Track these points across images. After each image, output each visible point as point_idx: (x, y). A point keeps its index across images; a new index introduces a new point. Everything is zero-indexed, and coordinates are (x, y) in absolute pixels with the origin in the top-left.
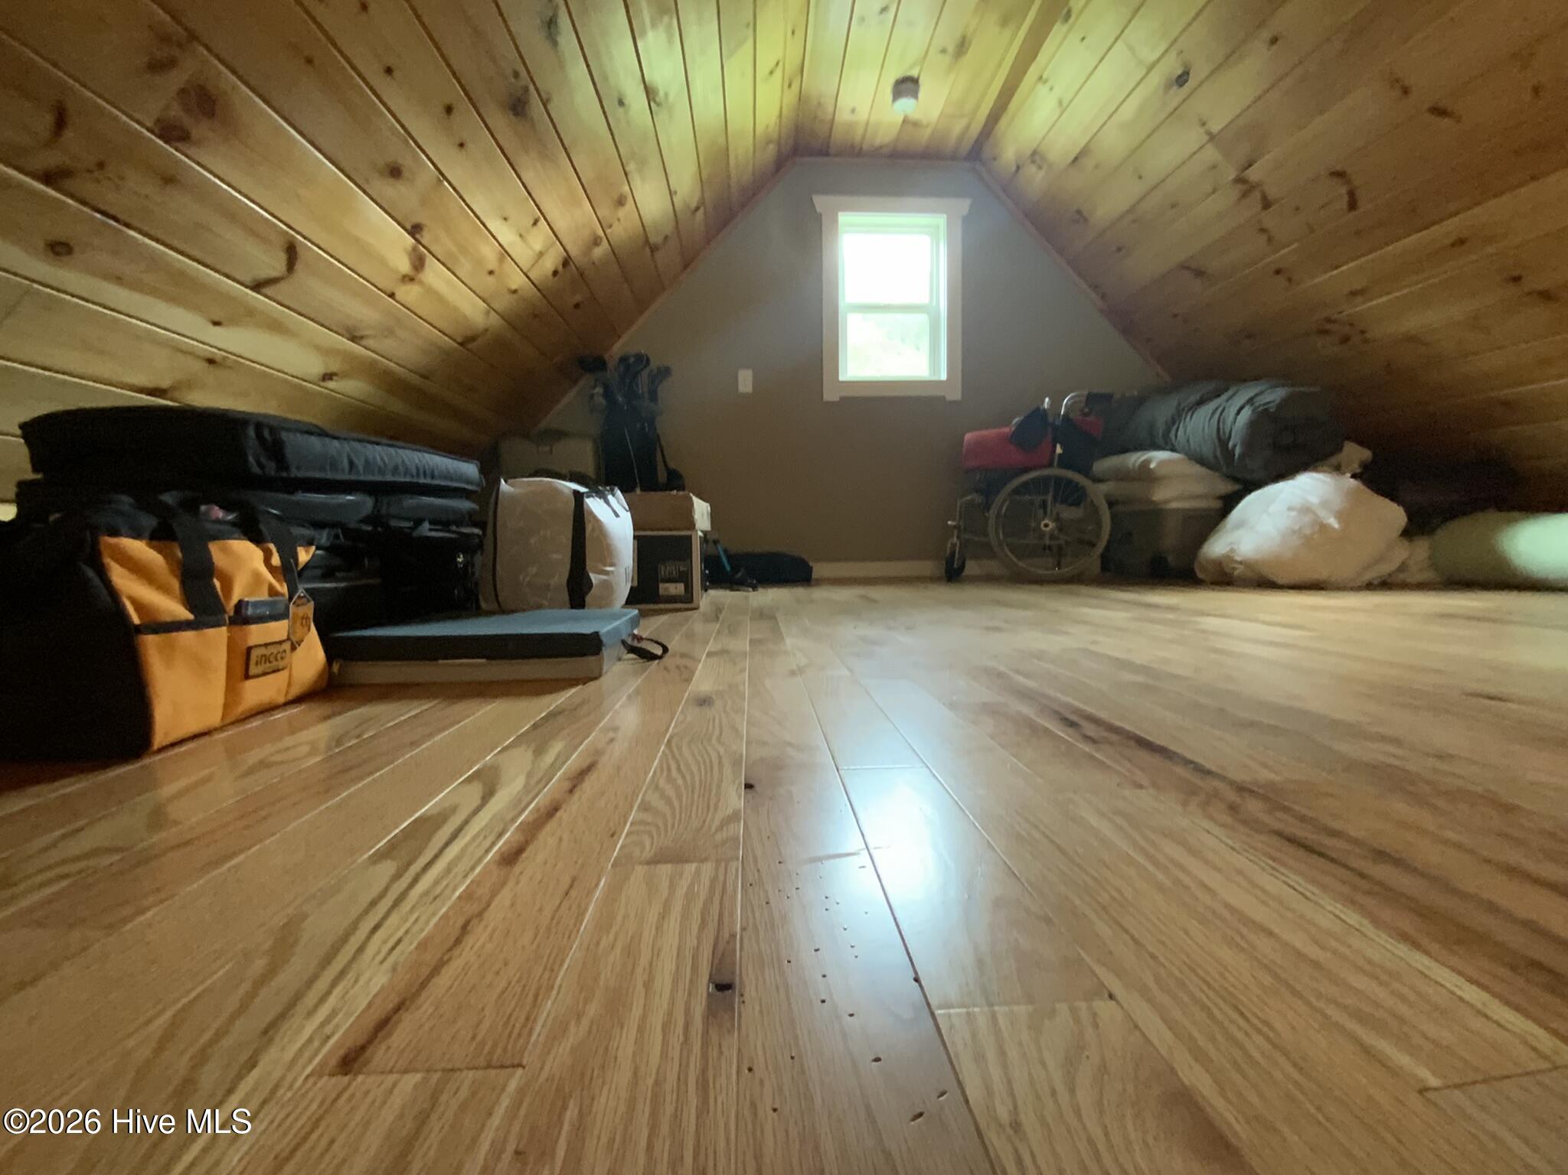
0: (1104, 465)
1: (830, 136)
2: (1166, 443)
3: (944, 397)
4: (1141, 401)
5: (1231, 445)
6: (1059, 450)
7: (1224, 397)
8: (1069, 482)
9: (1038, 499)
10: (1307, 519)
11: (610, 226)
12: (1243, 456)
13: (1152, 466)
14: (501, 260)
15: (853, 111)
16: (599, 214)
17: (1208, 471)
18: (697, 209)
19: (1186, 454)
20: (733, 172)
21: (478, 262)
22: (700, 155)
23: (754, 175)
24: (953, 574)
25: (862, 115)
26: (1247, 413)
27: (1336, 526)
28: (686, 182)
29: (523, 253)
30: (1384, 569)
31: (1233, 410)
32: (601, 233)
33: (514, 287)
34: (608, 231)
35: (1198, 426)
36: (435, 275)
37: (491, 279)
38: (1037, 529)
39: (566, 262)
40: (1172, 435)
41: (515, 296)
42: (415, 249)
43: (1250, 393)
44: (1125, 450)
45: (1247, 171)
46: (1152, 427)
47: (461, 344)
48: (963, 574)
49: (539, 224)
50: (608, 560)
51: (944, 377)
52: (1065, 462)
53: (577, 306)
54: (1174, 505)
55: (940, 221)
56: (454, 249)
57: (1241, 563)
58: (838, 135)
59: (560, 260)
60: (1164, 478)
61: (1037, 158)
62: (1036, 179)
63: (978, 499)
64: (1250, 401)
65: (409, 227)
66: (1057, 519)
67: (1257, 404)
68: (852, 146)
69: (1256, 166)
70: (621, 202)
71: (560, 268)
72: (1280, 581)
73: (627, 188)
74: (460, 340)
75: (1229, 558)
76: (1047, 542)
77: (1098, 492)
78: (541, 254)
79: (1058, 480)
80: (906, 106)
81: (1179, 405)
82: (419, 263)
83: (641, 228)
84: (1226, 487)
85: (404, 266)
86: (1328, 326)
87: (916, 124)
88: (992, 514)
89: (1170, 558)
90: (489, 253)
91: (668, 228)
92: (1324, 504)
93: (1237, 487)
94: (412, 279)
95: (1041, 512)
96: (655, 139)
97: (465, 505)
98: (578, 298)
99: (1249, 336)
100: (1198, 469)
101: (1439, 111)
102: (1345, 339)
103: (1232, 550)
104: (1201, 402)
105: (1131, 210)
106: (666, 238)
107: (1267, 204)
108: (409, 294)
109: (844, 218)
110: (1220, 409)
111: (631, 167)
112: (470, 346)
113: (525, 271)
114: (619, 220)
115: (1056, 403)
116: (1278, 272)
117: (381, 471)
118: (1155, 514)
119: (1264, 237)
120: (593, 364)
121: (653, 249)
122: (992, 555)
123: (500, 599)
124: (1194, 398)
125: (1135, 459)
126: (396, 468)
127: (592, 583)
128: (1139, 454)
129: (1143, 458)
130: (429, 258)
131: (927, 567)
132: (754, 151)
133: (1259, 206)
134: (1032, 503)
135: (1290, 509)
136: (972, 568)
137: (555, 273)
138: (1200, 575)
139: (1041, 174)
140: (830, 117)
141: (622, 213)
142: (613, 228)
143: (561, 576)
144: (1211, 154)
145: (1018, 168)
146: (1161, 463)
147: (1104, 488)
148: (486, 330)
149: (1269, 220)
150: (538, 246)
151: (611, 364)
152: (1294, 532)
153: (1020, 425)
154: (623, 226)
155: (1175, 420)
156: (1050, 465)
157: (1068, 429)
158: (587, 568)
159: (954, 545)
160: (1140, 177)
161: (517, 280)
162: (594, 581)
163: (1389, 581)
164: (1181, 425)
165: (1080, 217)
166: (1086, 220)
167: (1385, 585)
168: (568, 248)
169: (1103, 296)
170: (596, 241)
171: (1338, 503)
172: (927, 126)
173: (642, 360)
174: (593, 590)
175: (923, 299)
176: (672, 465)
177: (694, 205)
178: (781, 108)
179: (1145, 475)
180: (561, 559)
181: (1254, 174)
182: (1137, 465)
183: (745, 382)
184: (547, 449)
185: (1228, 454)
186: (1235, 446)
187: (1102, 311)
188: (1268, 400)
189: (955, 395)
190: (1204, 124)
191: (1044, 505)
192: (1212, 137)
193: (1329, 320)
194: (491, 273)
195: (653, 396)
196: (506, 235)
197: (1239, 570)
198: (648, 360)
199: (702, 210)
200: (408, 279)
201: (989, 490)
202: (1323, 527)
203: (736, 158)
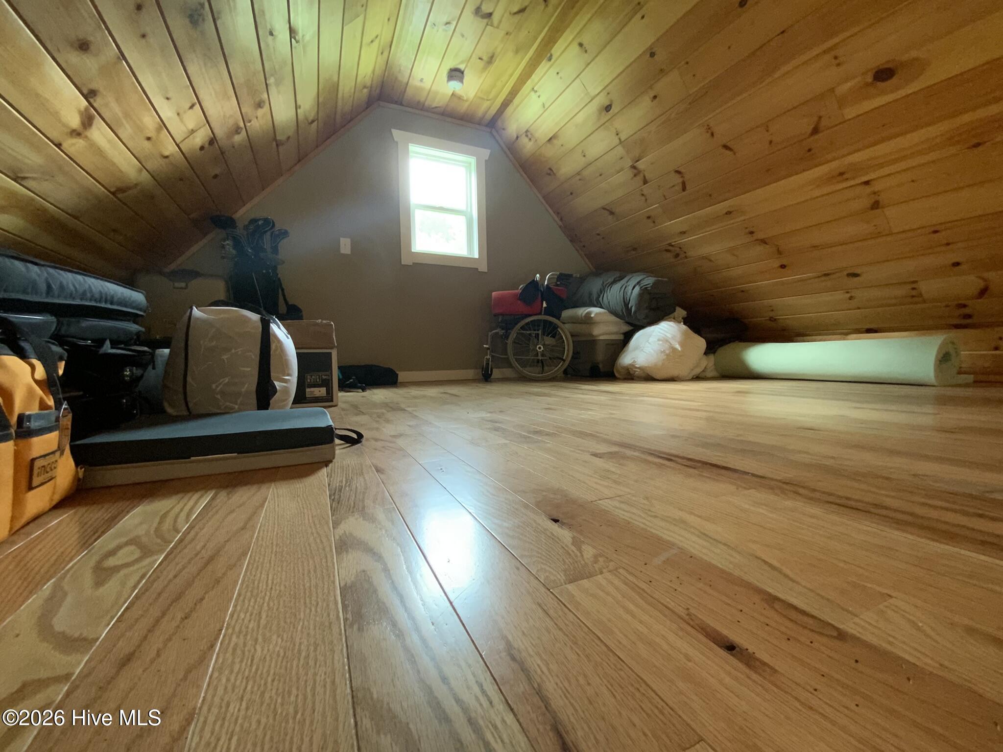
0: (566, 313)
1: (405, 92)
2: (597, 303)
3: (477, 269)
4: (582, 279)
5: (630, 306)
6: (545, 305)
7: (626, 279)
8: (551, 323)
9: (533, 333)
10: (667, 346)
11: (250, 121)
12: (635, 312)
13: (592, 316)
14: (159, 130)
15: (422, 80)
16: (243, 111)
17: (618, 320)
18: (313, 121)
19: (608, 311)
20: (340, 103)
21: (139, 128)
22: (320, 86)
23: (352, 106)
24: (486, 377)
25: (427, 85)
26: (637, 289)
27: (680, 349)
28: (308, 101)
29: (178, 129)
30: (698, 371)
31: (630, 288)
32: (242, 125)
33: (166, 153)
34: (248, 124)
35: (614, 294)
36: (100, 134)
37: (147, 144)
38: (535, 350)
39: (212, 141)
40: (601, 299)
41: (167, 160)
42: (86, 109)
43: (638, 279)
44: (576, 306)
45: (638, 163)
46: (590, 294)
47: (113, 193)
48: (492, 377)
49: (195, 108)
50: (286, 372)
51: (476, 256)
52: (548, 312)
53: (216, 176)
54: (601, 338)
55: (472, 160)
56: (120, 115)
57: (639, 368)
58: (409, 92)
59: (207, 139)
60: (599, 323)
61: (529, 134)
62: (528, 147)
63: (501, 332)
64: (638, 283)
65: (85, 92)
66: (544, 345)
67: (642, 285)
68: (419, 102)
69: (640, 161)
70: (260, 105)
71: (207, 145)
72: (658, 377)
73: (266, 96)
74: (112, 190)
75: (632, 365)
76: (540, 358)
77: (565, 330)
78: (193, 132)
79: (545, 321)
80: (454, 86)
81: (603, 283)
82: (87, 121)
83: (272, 129)
84: (626, 328)
85: (75, 121)
86: (670, 248)
87: (460, 98)
88: (510, 341)
89: (601, 366)
90: (149, 122)
91: (291, 132)
92: (673, 337)
93: (631, 328)
94: (79, 134)
95: (535, 341)
96: (291, 66)
97: (134, 327)
98: (217, 171)
99: (635, 249)
100: (613, 318)
101: (726, 147)
102: (677, 255)
103: (634, 362)
104: (615, 282)
105: (578, 174)
106: (289, 138)
107: (645, 182)
108: (74, 146)
109: (413, 148)
110: (624, 287)
111: (271, 81)
112: (119, 196)
113: (178, 143)
114: (257, 118)
115: (543, 277)
116: (649, 217)
117: (71, 296)
118: (592, 342)
119: (643, 198)
120: (224, 223)
121: (278, 144)
122: (510, 366)
123: (190, 405)
124: (610, 280)
125: (582, 311)
126: (84, 293)
127: (276, 389)
128: (584, 309)
129: (587, 311)
130: (98, 120)
131: (470, 373)
132: (354, 92)
133: (642, 183)
134: (530, 334)
135: (659, 340)
136: (496, 373)
137: (202, 148)
138: (617, 374)
139: (531, 143)
140: (405, 80)
141: (260, 112)
142: (252, 122)
143: (251, 384)
144: (620, 150)
145: (517, 137)
146: (597, 314)
147: (567, 326)
148: (136, 185)
149: (646, 189)
150: (191, 125)
151: (240, 225)
152: (662, 352)
153: (524, 290)
154: (259, 122)
155: (602, 291)
156: (540, 314)
157: (548, 293)
158: (272, 379)
159: (488, 360)
160: (584, 156)
161: (170, 149)
162: (277, 387)
163: (700, 376)
164: (605, 296)
165: (551, 172)
166: (555, 174)
167: (698, 378)
168: (215, 131)
169: (561, 220)
170: (237, 130)
171: (679, 336)
172: (467, 101)
173: (268, 223)
174: (277, 394)
175: (462, 206)
176: (291, 302)
177: (311, 118)
178: (375, 67)
179: (588, 320)
180: (251, 371)
181: (641, 165)
182: (583, 315)
183: (345, 246)
184: (183, 285)
185: (629, 310)
186: (632, 307)
187: (560, 227)
188: (647, 283)
189: (483, 268)
190: (617, 134)
191: (537, 336)
192: (621, 142)
193: (670, 245)
194: (149, 139)
195: (275, 250)
196: (167, 112)
197: (638, 372)
198: (274, 225)
199: (316, 123)
200: (75, 133)
201: (508, 326)
202: (674, 350)
203: (343, 94)
